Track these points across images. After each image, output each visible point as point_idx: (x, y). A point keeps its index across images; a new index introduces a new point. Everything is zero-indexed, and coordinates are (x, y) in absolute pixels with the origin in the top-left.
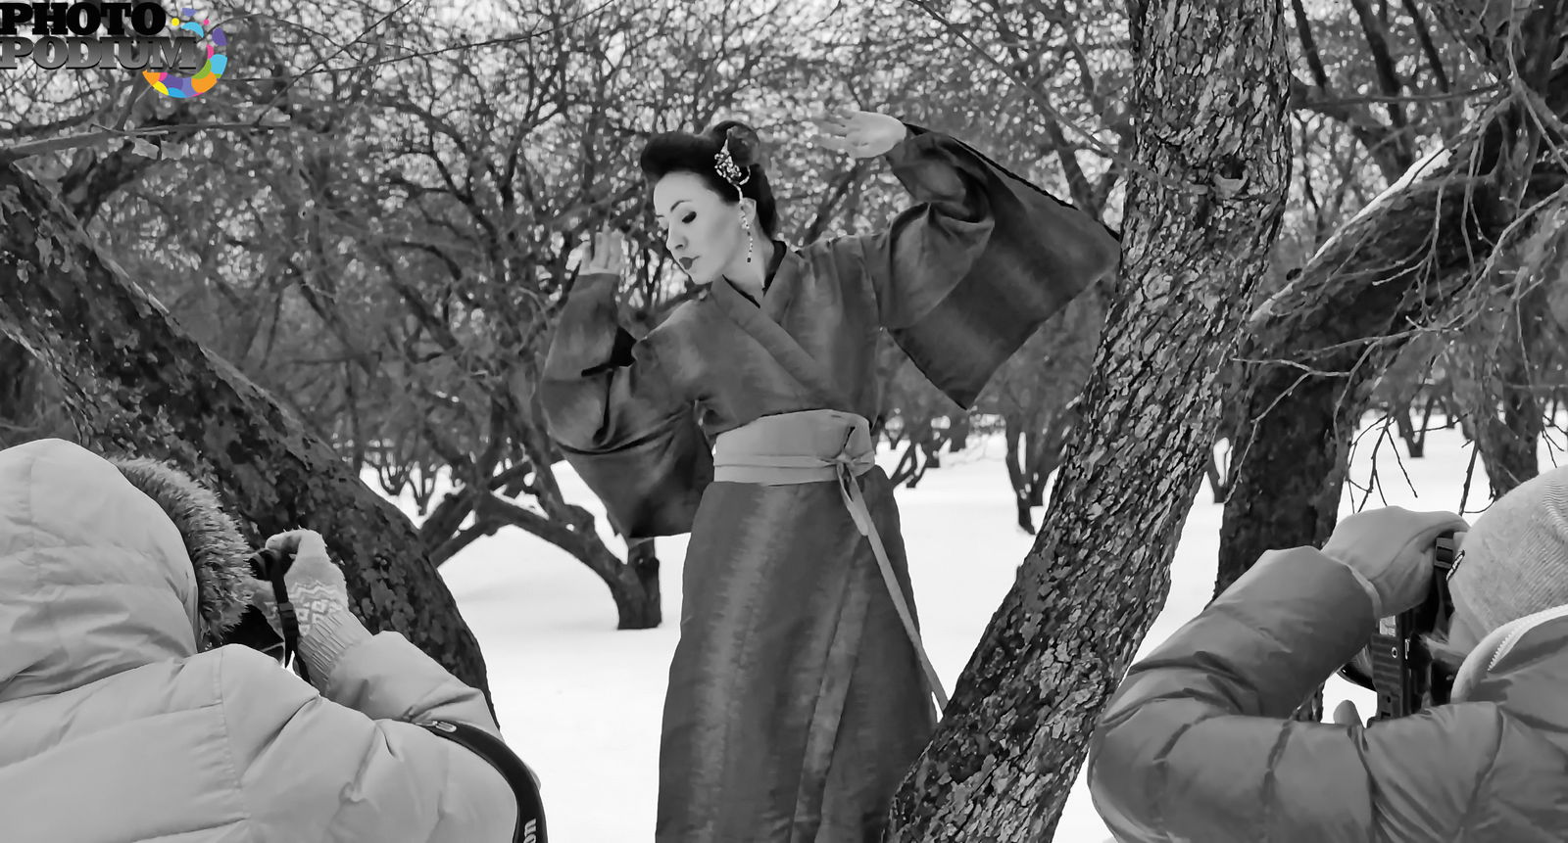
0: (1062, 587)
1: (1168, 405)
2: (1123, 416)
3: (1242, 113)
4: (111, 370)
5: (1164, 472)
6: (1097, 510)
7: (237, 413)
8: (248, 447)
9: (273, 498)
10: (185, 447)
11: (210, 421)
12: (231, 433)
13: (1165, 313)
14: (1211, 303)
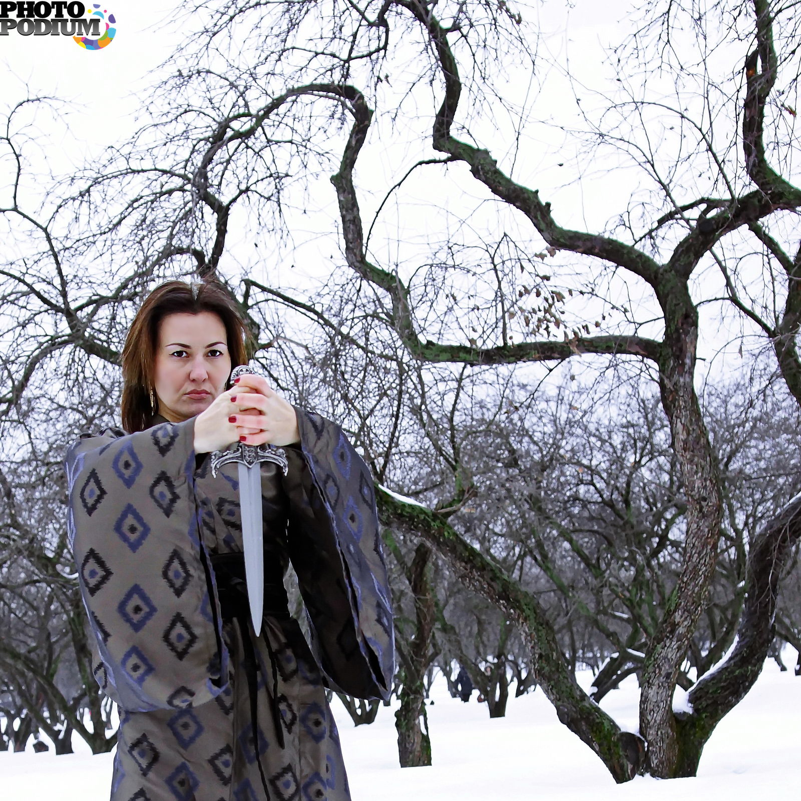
0: (679, 598)
1: (699, 554)
2: (690, 557)
3: (705, 487)
4: (463, 561)
5: (700, 570)
6: (685, 579)
7: (492, 570)
8: (494, 578)
9: (501, 590)
10: (480, 579)
11: (485, 572)
12: (491, 575)
13: (696, 533)
14: (706, 530)
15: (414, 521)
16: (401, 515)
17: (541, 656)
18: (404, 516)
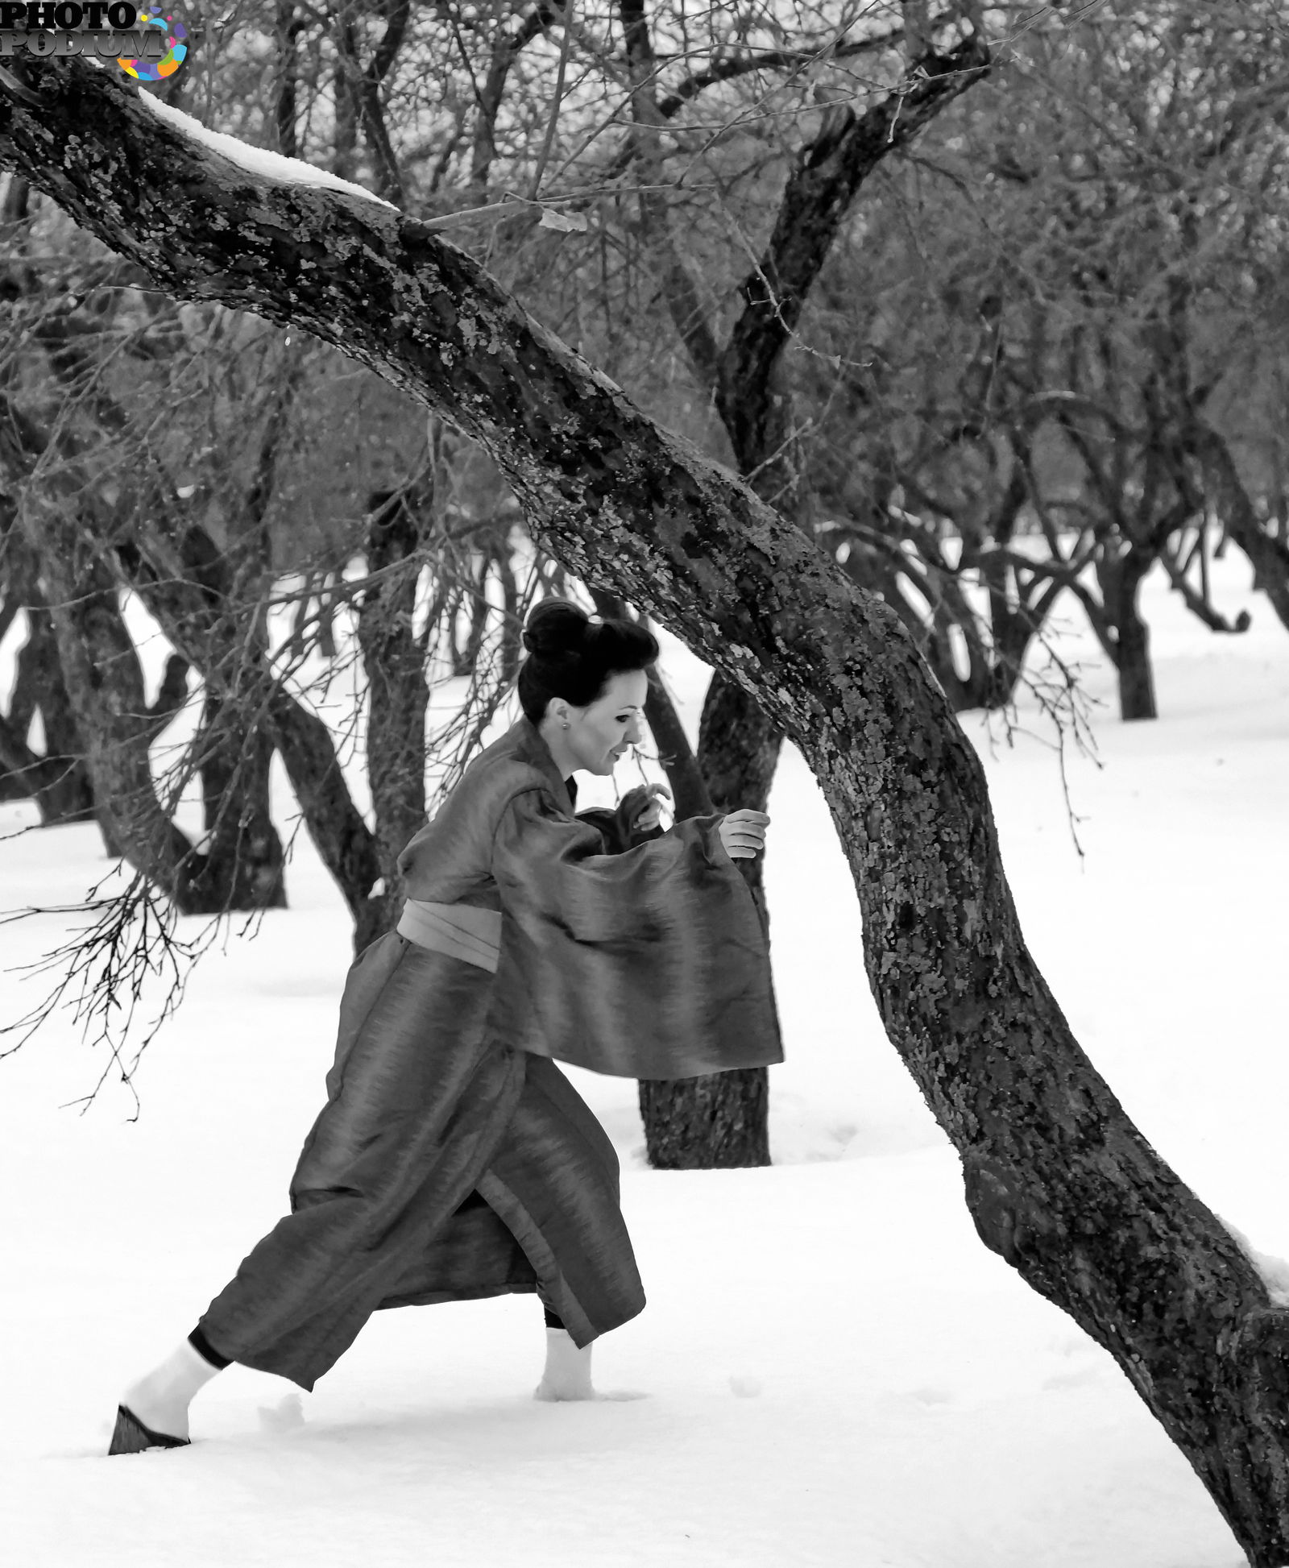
8: (704, 540)
11: (662, 511)
12: (686, 524)
15: (294, 270)
16: (229, 242)
17: (907, 918)
18: (246, 245)
